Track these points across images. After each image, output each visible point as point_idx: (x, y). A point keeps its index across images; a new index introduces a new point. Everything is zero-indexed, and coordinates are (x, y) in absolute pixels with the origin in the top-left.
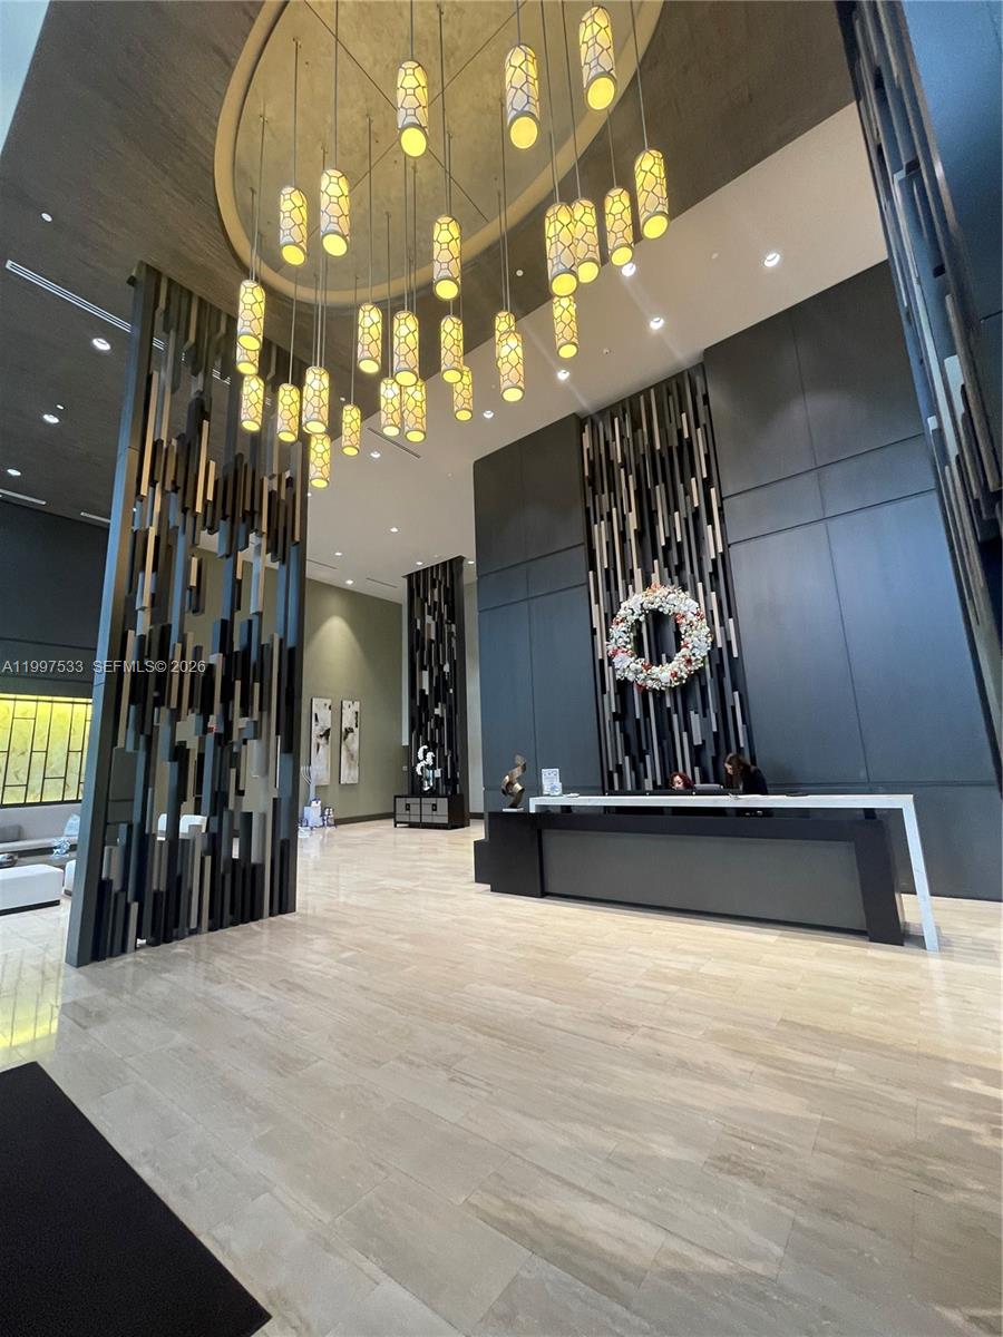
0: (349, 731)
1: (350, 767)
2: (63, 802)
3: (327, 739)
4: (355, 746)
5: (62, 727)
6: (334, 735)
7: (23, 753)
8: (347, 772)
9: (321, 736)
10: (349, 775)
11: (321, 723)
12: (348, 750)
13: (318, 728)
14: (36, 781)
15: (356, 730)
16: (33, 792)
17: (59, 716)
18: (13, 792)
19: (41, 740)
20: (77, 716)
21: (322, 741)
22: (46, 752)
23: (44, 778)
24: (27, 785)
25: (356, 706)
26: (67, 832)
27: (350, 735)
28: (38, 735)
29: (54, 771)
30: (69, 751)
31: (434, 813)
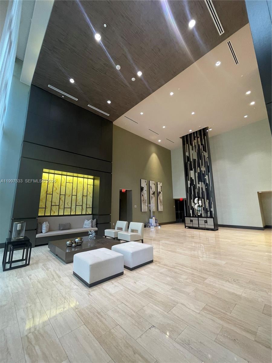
0: (160, 193)
1: (160, 206)
2: (82, 215)
3: (154, 195)
4: (161, 198)
5: (81, 186)
6: (156, 194)
7: (69, 196)
8: (160, 207)
9: (153, 194)
10: (161, 208)
11: (152, 189)
12: (160, 199)
13: (152, 191)
14: (73, 207)
15: (161, 192)
16: (73, 210)
17: (80, 182)
18: (67, 210)
19: (75, 191)
20: (85, 183)
21: (153, 196)
22: (76, 195)
23: (76, 206)
24: (71, 208)
25: (161, 185)
26: (84, 226)
27: (160, 194)
28: (74, 189)
29: (78, 203)
30: (83, 196)
31: (206, 224)
